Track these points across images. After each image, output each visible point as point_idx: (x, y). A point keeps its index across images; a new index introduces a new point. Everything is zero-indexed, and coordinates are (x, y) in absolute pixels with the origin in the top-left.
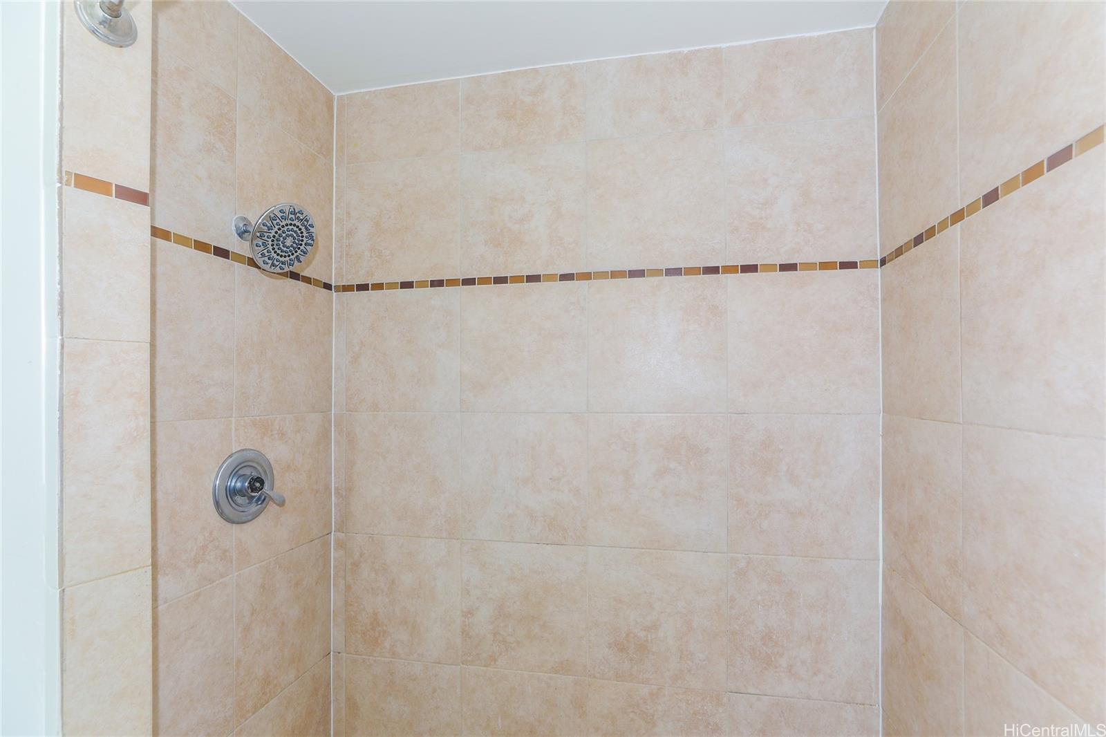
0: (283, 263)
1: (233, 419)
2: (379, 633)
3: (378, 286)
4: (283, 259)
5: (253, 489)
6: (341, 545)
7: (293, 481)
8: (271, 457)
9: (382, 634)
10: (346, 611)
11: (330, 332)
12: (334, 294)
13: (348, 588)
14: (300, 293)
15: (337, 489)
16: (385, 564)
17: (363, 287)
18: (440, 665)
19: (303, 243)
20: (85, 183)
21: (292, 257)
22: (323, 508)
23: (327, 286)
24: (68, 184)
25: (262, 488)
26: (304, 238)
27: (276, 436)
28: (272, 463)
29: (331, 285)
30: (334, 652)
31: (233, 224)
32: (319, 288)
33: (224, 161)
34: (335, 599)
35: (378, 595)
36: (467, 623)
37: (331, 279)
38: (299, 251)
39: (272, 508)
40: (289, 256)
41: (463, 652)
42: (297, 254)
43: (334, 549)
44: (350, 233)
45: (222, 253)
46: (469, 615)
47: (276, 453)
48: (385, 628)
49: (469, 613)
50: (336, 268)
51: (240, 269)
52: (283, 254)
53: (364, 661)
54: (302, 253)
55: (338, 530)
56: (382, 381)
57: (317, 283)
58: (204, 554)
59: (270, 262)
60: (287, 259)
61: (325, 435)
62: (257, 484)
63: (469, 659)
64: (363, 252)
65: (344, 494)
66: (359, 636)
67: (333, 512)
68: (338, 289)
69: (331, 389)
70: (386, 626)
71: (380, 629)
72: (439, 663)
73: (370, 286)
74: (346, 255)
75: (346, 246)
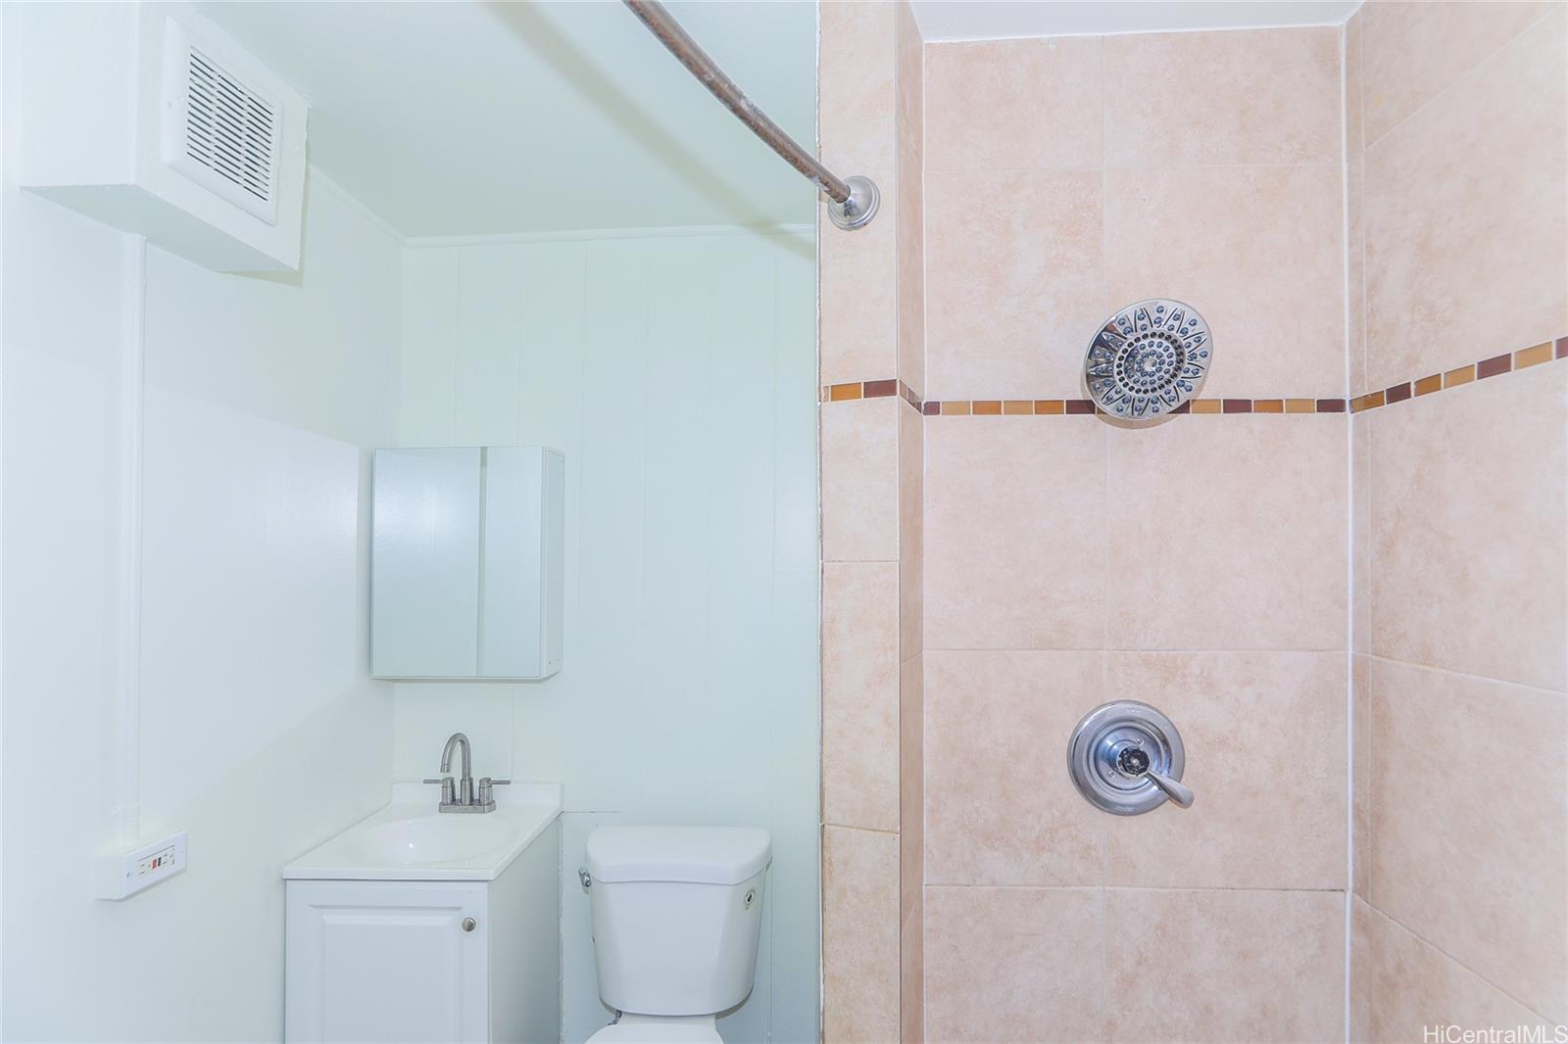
1: (1105, 653)
3: (1430, 384)
11: (1338, 496)
12: (1350, 416)
14: (1252, 432)
15: (1356, 807)
17: (1399, 393)
19: (1185, 357)
20: (840, 392)
22: (1318, 837)
23: (1336, 407)
24: (826, 401)
27: (1194, 687)
28: (1185, 730)
29: (1343, 404)
33: (1084, 272)
37: (1341, 391)
38: (1179, 373)
40: (1162, 387)
42: (1179, 378)
43: (1352, 927)
44: (1374, 286)
47: (1190, 718)
50: (1351, 365)
54: (1187, 374)
55: (1357, 891)
57: (1298, 405)
58: (1051, 839)
60: (1159, 392)
61: (1326, 694)
64: (1398, 318)
65: (1369, 822)
67: (1350, 851)
68: (1356, 407)
69: (1345, 607)
73: (1413, 387)
74: (1369, 333)
75: (1368, 315)
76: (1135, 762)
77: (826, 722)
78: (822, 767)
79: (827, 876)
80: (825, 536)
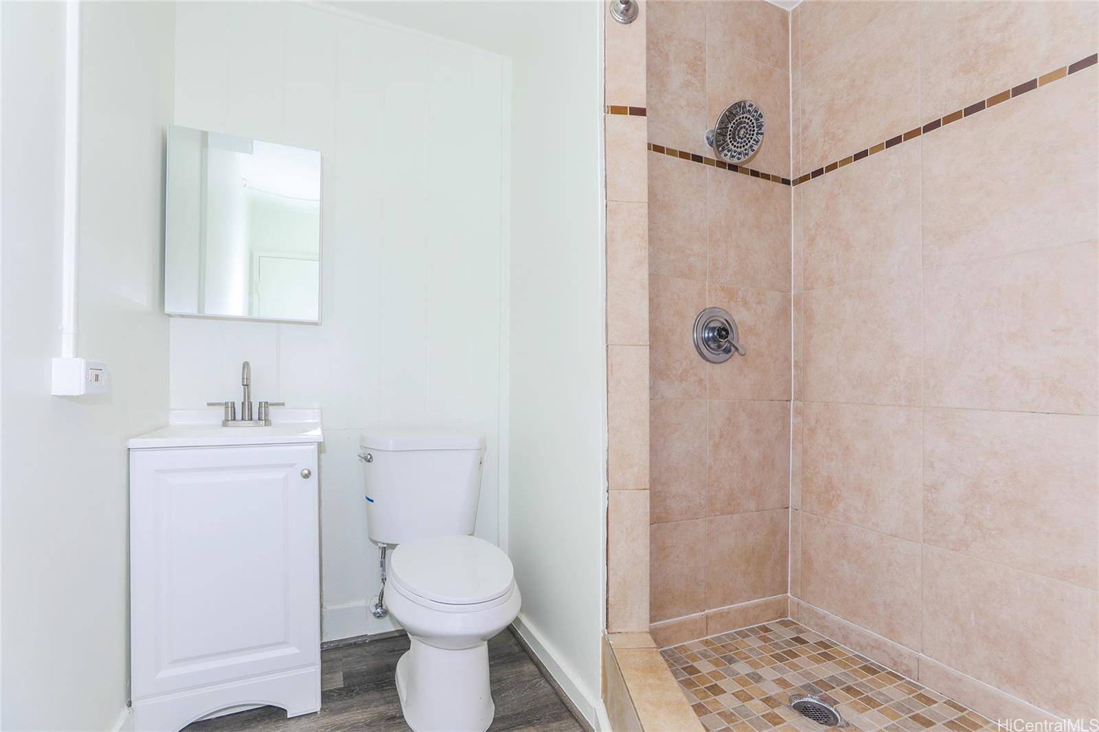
0: (740, 154)
1: (707, 283)
2: (833, 496)
3: (833, 167)
4: (739, 150)
5: (721, 336)
6: (799, 412)
7: (755, 344)
8: (737, 318)
9: (835, 498)
10: (803, 472)
11: (789, 222)
12: (793, 188)
13: (805, 451)
14: (760, 187)
15: (796, 362)
16: (839, 430)
17: (818, 173)
18: (897, 539)
19: (755, 133)
20: (616, 110)
21: (746, 147)
22: (782, 376)
23: (786, 182)
24: (608, 113)
25: (727, 337)
26: (755, 128)
27: (741, 303)
28: (737, 323)
29: (789, 181)
30: (792, 508)
31: (705, 137)
32: (777, 183)
33: (698, 91)
34: (794, 461)
35: (832, 459)
36: (930, 498)
37: (789, 175)
38: (752, 141)
39: (736, 359)
40: (744, 146)
41: (924, 529)
42: (751, 143)
43: (793, 416)
44: (806, 128)
45: (698, 159)
46: (933, 490)
47: (740, 317)
48: (838, 492)
49: (932, 488)
50: (793, 164)
51: (710, 170)
52: (739, 145)
53: (818, 521)
54: (754, 142)
55: (796, 399)
56: (837, 256)
57: (776, 179)
58: (686, 375)
59: (729, 154)
60: (743, 149)
61: (784, 312)
62: (723, 332)
63: (933, 538)
64: (817, 140)
65: (802, 365)
66: (814, 497)
67: (793, 382)
68: (796, 182)
69: (791, 273)
70: (840, 490)
71: (834, 492)
72: (896, 536)
73: (824, 169)
74: (802, 149)
75: (802, 141)
76: (724, 333)
77: (608, 288)
78: (606, 314)
79: (609, 373)
80: (608, 186)
